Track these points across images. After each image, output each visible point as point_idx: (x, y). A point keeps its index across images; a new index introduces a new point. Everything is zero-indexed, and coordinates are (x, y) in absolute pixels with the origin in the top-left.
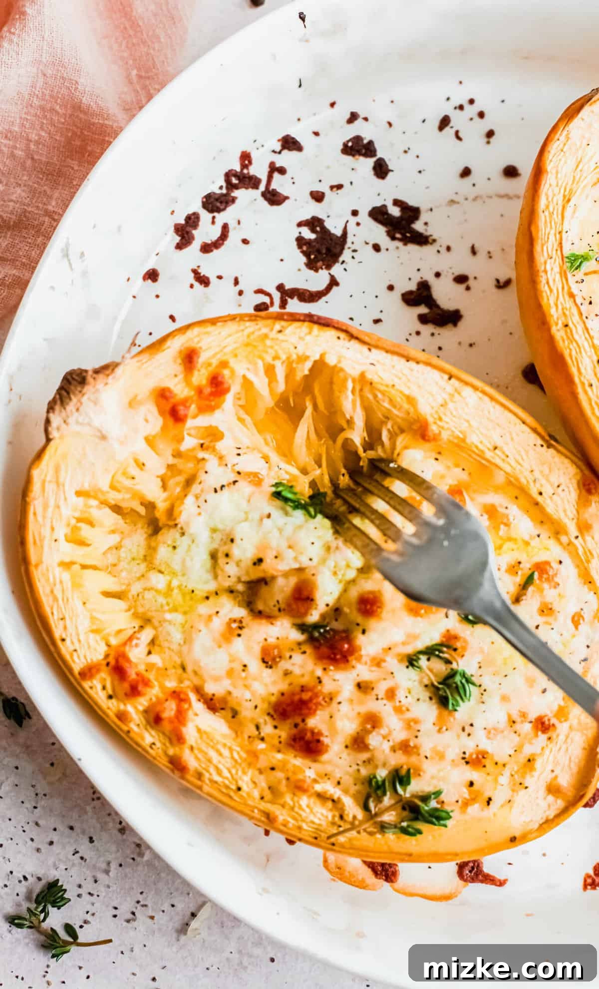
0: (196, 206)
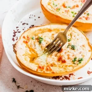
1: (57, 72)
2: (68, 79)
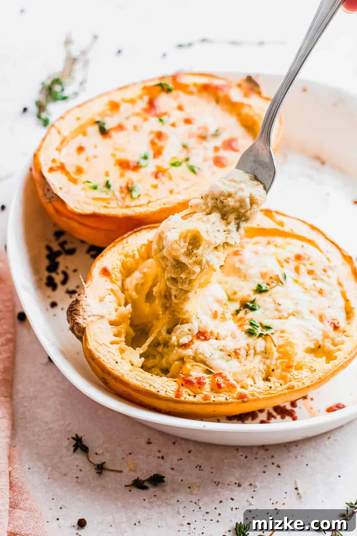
0: (46, 274)
1: (255, 392)
2: (291, 414)
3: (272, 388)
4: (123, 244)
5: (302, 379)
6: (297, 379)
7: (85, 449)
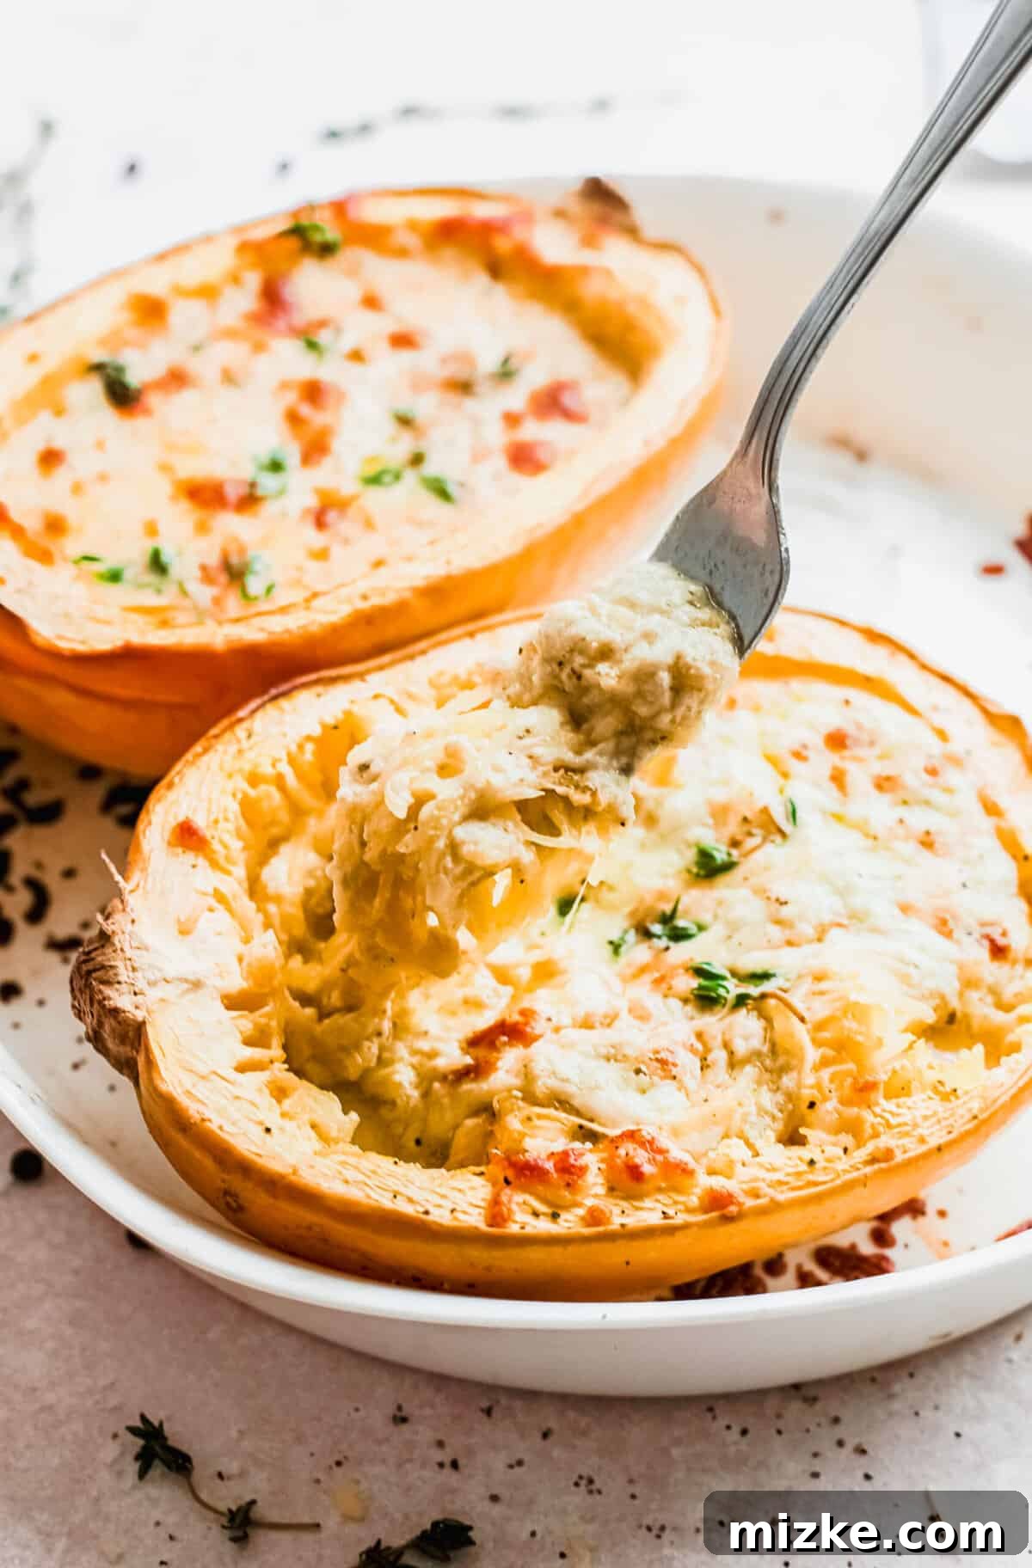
1: (762, 1185)
3: (817, 1166)
4: (239, 741)
5: (915, 1126)
6: (899, 1125)
7: (180, 1464)
